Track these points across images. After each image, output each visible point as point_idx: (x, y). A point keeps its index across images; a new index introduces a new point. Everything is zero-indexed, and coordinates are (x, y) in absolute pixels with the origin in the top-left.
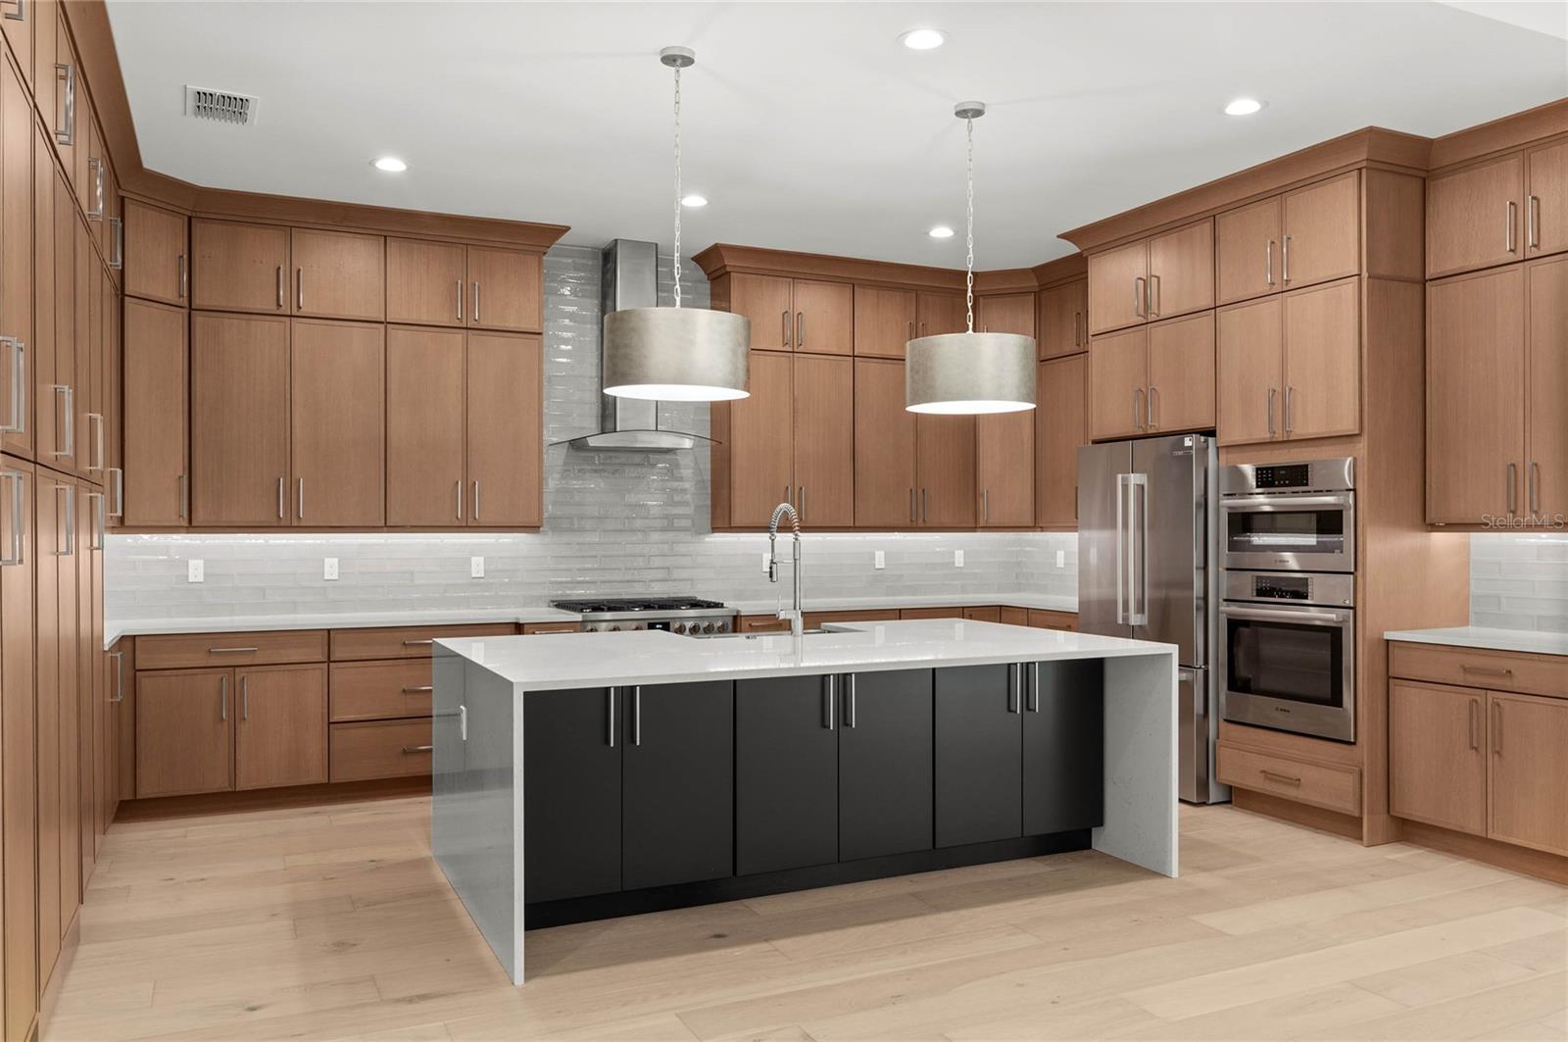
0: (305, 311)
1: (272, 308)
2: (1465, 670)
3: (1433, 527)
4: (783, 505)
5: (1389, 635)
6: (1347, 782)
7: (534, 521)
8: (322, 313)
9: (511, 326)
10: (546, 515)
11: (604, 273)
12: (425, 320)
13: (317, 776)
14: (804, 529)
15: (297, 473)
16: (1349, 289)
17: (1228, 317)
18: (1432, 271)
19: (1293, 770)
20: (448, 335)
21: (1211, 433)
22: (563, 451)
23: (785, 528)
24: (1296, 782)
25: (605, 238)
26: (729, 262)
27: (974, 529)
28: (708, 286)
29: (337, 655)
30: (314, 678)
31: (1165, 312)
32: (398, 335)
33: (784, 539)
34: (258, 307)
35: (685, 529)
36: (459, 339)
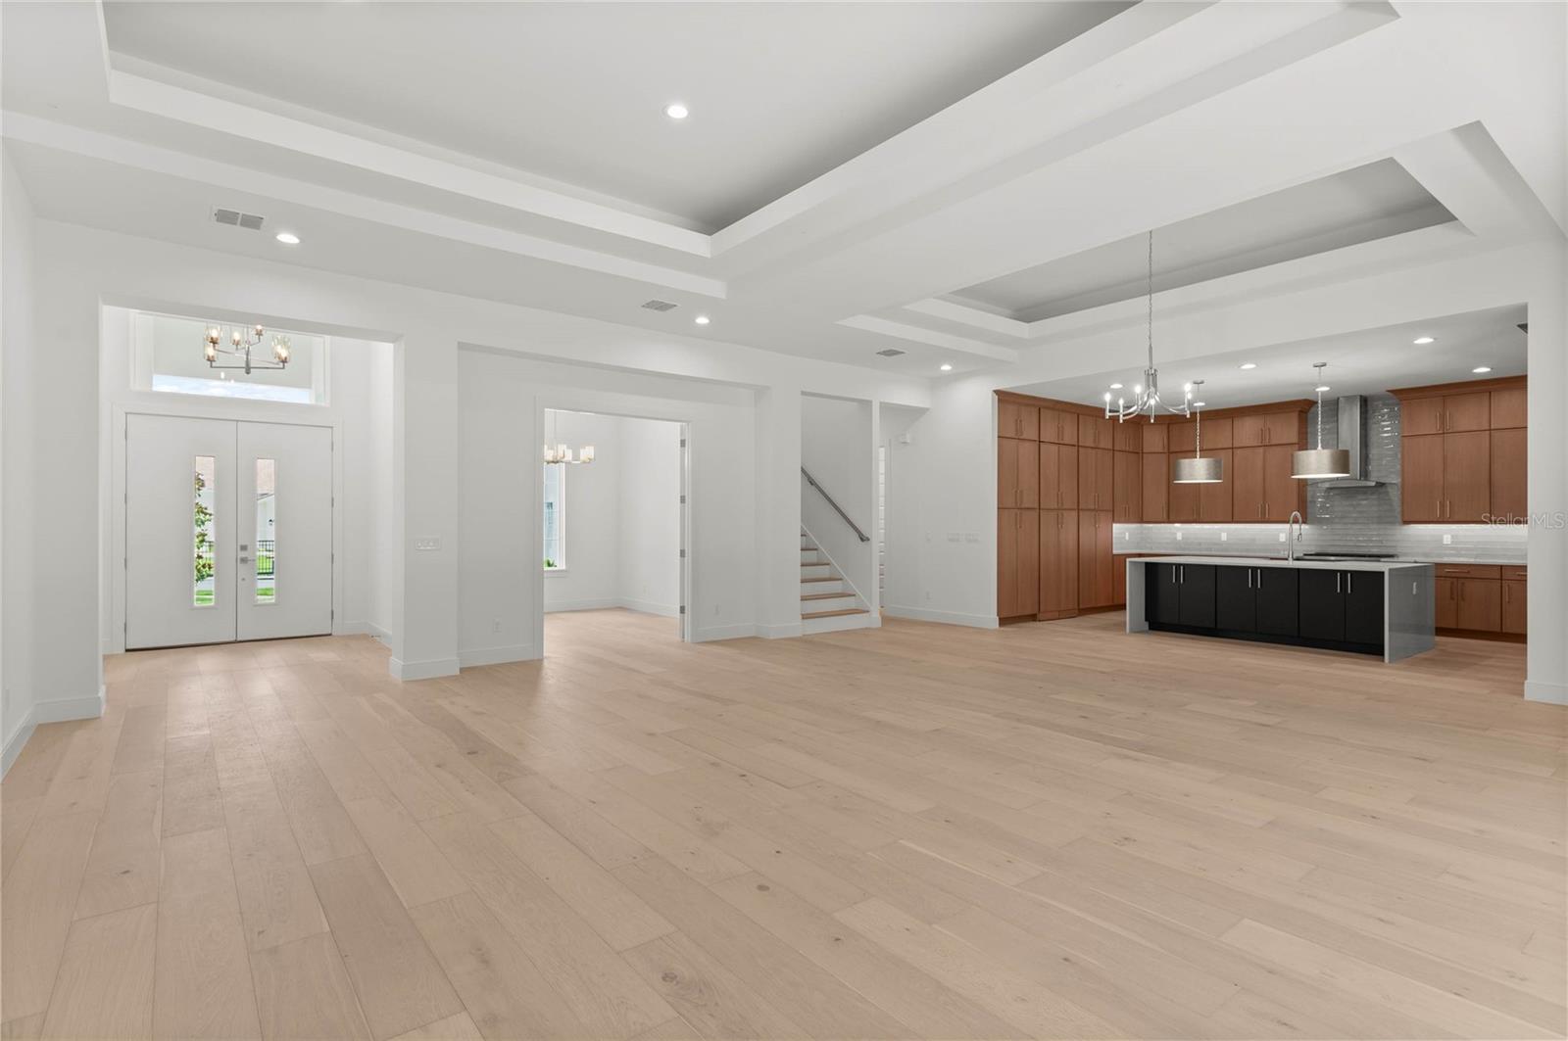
9: (1284, 442)
12: (1247, 445)
20: (1257, 449)
32: (1237, 452)
34: (1188, 449)
35: (1393, 523)
36: (1261, 450)
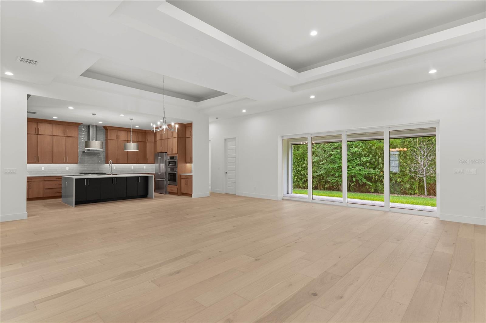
0: (40, 134)
1: (35, 133)
2: (186, 177)
3: (187, 163)
4: (111, 160)
5: (181, 174)
6: (176, 189)
7: (77, 162)
8: (43, 134)
9: (73, 136)
10: (79, 161)
11: (88, 129)
12: (59, 135)
13: (42, 196)
14: (113, 163)
15: (38, 156)
16: (177, 138)
17: (168, 140)
18: (186, 137)
19: (172, 189)
20: (63, 137)
21: (167, 153)
22: (81, 153)
23: (111, 163)
24: (173, 190)
25: (89, 124)
26: (108, 128)
27: (146, 163)
28: (105, 130)
29: (45, 180)
30: (42, 183)
31: (163, 138)
32: (55, 137)
33: (110, 164)
34: (32, 133)
35: (101, 164)
36: (65, 138)
